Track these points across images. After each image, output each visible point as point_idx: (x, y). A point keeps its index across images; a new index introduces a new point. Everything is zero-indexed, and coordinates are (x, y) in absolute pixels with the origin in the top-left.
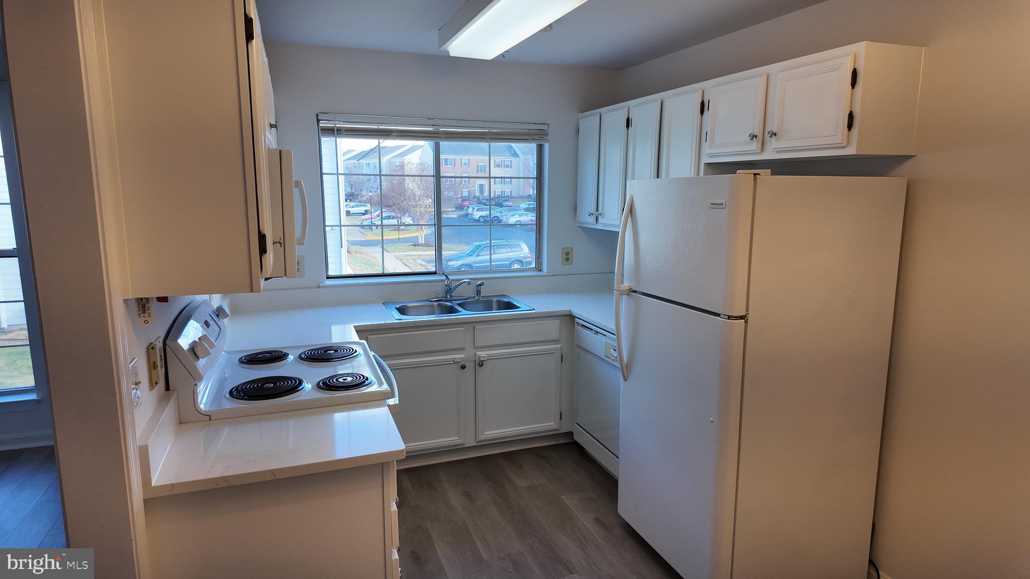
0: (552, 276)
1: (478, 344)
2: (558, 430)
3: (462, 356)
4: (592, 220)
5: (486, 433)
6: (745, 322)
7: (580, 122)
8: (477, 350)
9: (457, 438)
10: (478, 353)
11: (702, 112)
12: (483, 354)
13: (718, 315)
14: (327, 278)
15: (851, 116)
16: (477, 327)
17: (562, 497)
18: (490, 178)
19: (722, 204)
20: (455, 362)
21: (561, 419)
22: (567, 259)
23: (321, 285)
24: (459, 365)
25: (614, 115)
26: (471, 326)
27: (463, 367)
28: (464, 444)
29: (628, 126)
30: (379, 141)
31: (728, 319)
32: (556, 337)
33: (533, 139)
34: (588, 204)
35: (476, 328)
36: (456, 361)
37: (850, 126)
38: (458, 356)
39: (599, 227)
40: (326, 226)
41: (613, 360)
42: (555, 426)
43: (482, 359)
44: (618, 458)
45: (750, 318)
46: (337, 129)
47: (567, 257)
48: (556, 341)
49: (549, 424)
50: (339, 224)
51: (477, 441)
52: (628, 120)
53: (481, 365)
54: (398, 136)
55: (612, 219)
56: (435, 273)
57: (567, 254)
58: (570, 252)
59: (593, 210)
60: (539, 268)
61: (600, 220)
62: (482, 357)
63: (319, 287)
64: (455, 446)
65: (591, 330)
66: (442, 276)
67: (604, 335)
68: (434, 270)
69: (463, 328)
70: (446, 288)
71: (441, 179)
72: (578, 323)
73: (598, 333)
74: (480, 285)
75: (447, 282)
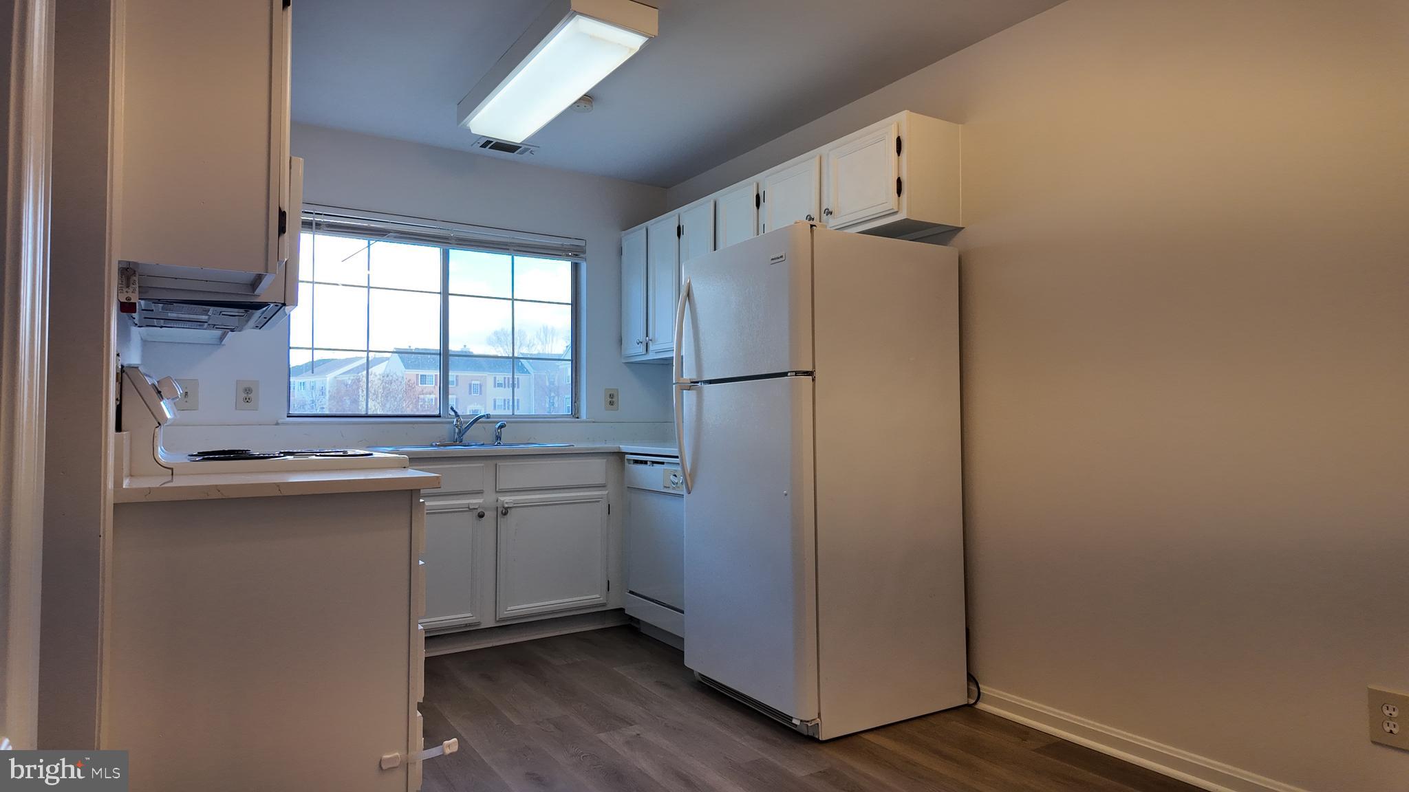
0: (594, 422)
1: (501, 486)
2: (604, 605)
3: (480, 501)
4: (642, 349)
5: (509, 608)
6: (813, 380)
7: (623, 241)
8: (499, 494)
9: (470, 615)
10: (502, 499)
11: (758, 205)
12: (507, 499)
13: (785, 374)
14: (288, 417)
15: (899, 181)
17: (614, 668)
18: (513, 300)
19: (782, 257)
20: (470, 509)
21: (608, 590)
22: (611, 403)
23: (280, 421)
24: (476, 513)
25: (662, 226)
26: (491, 463)
27: (481, 516)
28: (479, 624)
29: (679, 235)
30: (369, 242)
31: (796, 375)
32: (601, 481)
33: (568, 255)
34: (635, 331)
35: (499, 466)
36: (471, 507)
37: (899, 191)
38: (475, 501)
39: (651, 356)
40: (290, 348)
41: (674, 488)
42: (602, 600)
43: (506, 506)
44: (683, 612)
45: (817, 374)
46: (316, 224)
47: (612, 400)
48: (601, 486)
49: (591, 597)
50: (311, 347)
51: (497, 619)
52: (679, 228)
53: (505, 514)
54: (395, 237)
55: (665, 341)
56: (439, 416)
57: (611, 396)
58: (615, 394)
59: (642, 337)
60: (575, 413)
61: (651, 347)
62: (507, 503)
63: (277, 424)
64: (466, 626)
65: (646, 462)
66: (448, 418)
67: (663, 463)
68: (437, 413)
69: (482, 465)
70: (455, 430)
71: (450, 297)
72: (629, 460)
73: (654, 462)
74: (501, 427)
75: (457, 421)
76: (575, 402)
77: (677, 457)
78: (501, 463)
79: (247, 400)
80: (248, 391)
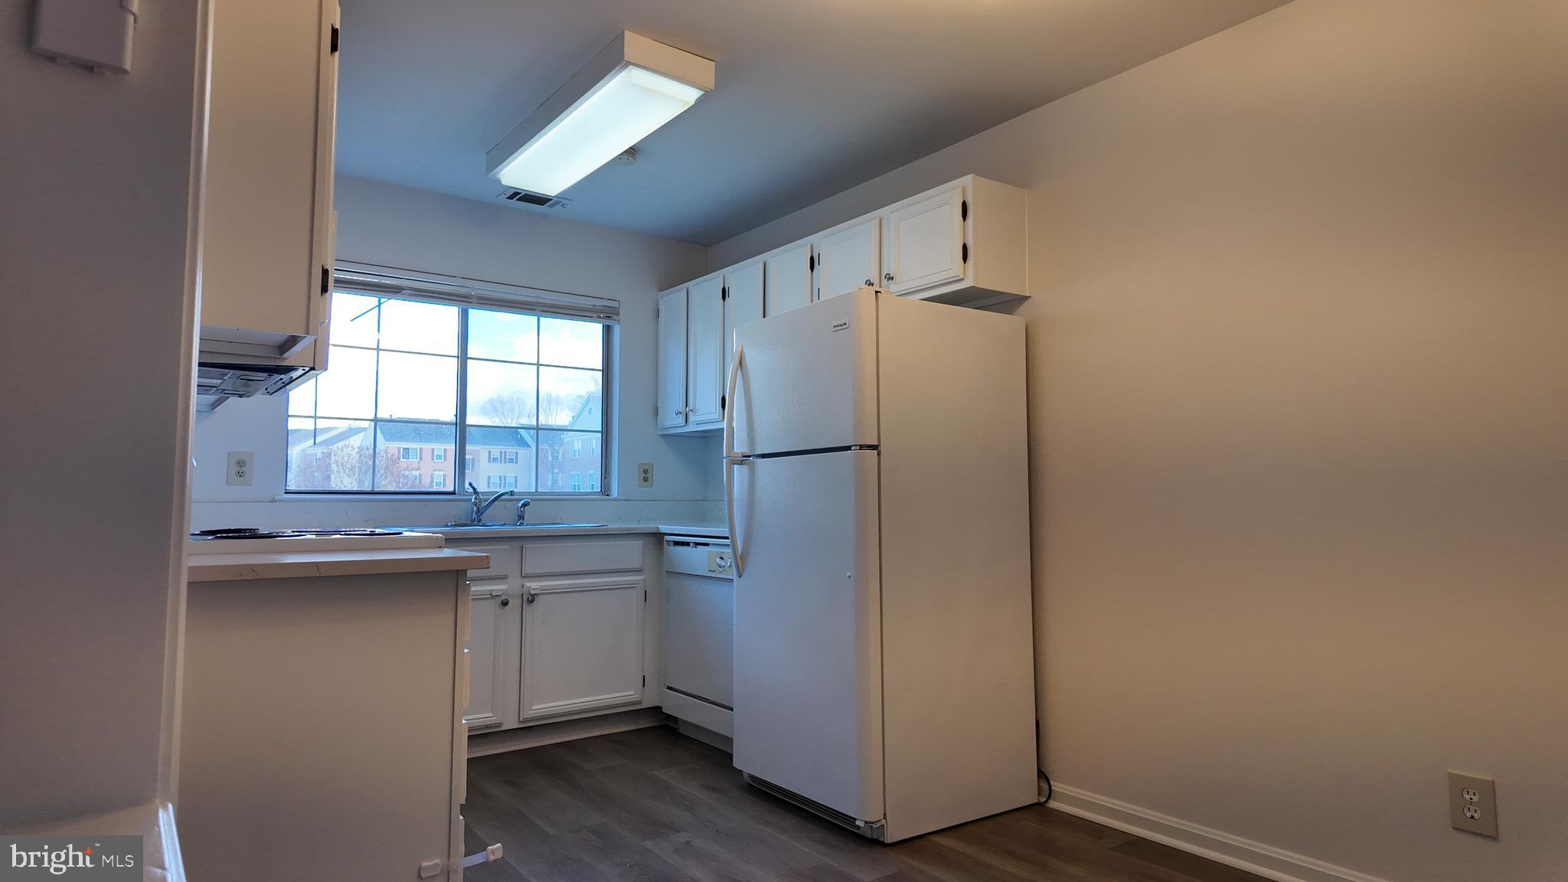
0: (625, 500)
1: (528, 570)
2: (639, 703)
3: (504, 587)
4: (681, 420)
5: (534, 707)
6: (879, 454)
7: (660, 303)
8: (524, 579)
9: (490, 715)
10: (528, 584)
11: (812, 268)
12: (534, 585)
13: (848, 448)
14: (286, 493)
15: (965, 248)
16: (527, 546)
17: (654, 772)
18: (538, 365)
19: (845, 324)
20: (493, 596)
21: (644, 685)
22: (646, 479)
23: (277, 498)
24: (499, 600)
25: (706, 288)
26: (517, 544)
27: (505, 603)
28: (500, 725)
29: (724, 297)
30: (379, 301)
31: (860, 449)
32: (636, 565)
33: (599, 317)
34: (673, 401)
35: (525, 548)
36: (494, 594)
37: (965, 258)
38: (498, 587)
39: (691, 428)
40: (289, 416)
41: (721, 572)
42: (636, 697)
43: (533, 592)
44: (732, 710)
45: (882, 448)
47: (646, 476)
48: (638, 571)
49: (623, 693)
50: (313, 415)
51: (521, 719)
52: (724, 290)
53: (532, 601)
54: (410, 295)
55: (705, 414)
56: (453, 493)
57: (646, 471)
58: (650, 470)
59: (681, 407)
60: (605, 490)
61: (691, 418)
62: (534, 589)
63: (273, 501)
64: (487, 727)
65: (688, 544)
66: (464, 495)
67: (707, 545)
68: (452, 489)
69: (507, 547)
70: (473, 508)
71: (469, 361)
72: (668, 541)
73: (697, 544)
74: (524, 505)
75: (476, 498)
76: (605, 478)
77: (727, 538)
78: (527, 545)
79: (240, 474)
80: (241, 463)
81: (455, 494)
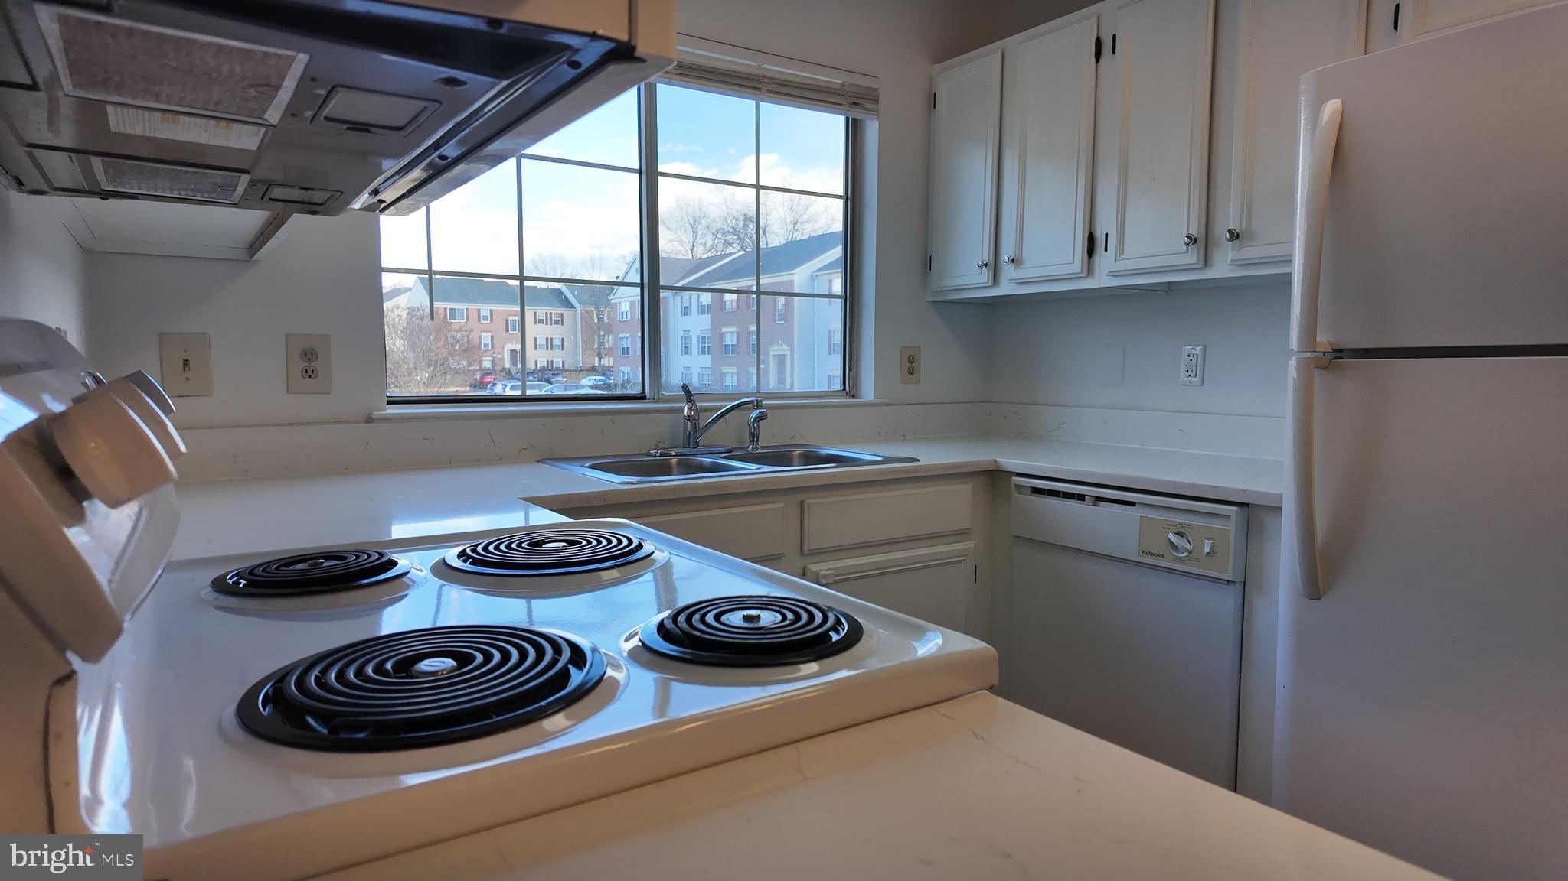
0: (888, 405)
1: (810, 544)
7: (938, 82)
8: (805, 559)
10: (811, 568)
14: (387, 403)
16: (809, 502)
18: (758, 187)
22: (911, 372)
23: (376, 414)
25: (1048, 43)
26: (792, 499)
29: (1098, 55)
33: (839, 104)
34: (971, 245)
35: (808, 504)
39: (1006, 290)
40: (382, 269)
43: (823, 580)
47: (911, 366)
48: (963, 534)
50: (425, 268)
52: (1099, 42)
56: (642, 397)
57: (911, 359)
58: (916, 358)
59: (985, 255)
61: (1006, 274)
63: (369, 420)
65: (1081, 497)
66: (659, 401)
67: (1132, 504)
68: (636, 390)
69: (781, 505)
70: (685, 425)
71: (660, 179)
72: (1019, 487)
73: (1098, 499)
74: (758, 419)
75: (690, 409)
76: (850, 366)
78: (811, 500)
79: (310, 373)
80: (309, 355)
81: (644, 398)
